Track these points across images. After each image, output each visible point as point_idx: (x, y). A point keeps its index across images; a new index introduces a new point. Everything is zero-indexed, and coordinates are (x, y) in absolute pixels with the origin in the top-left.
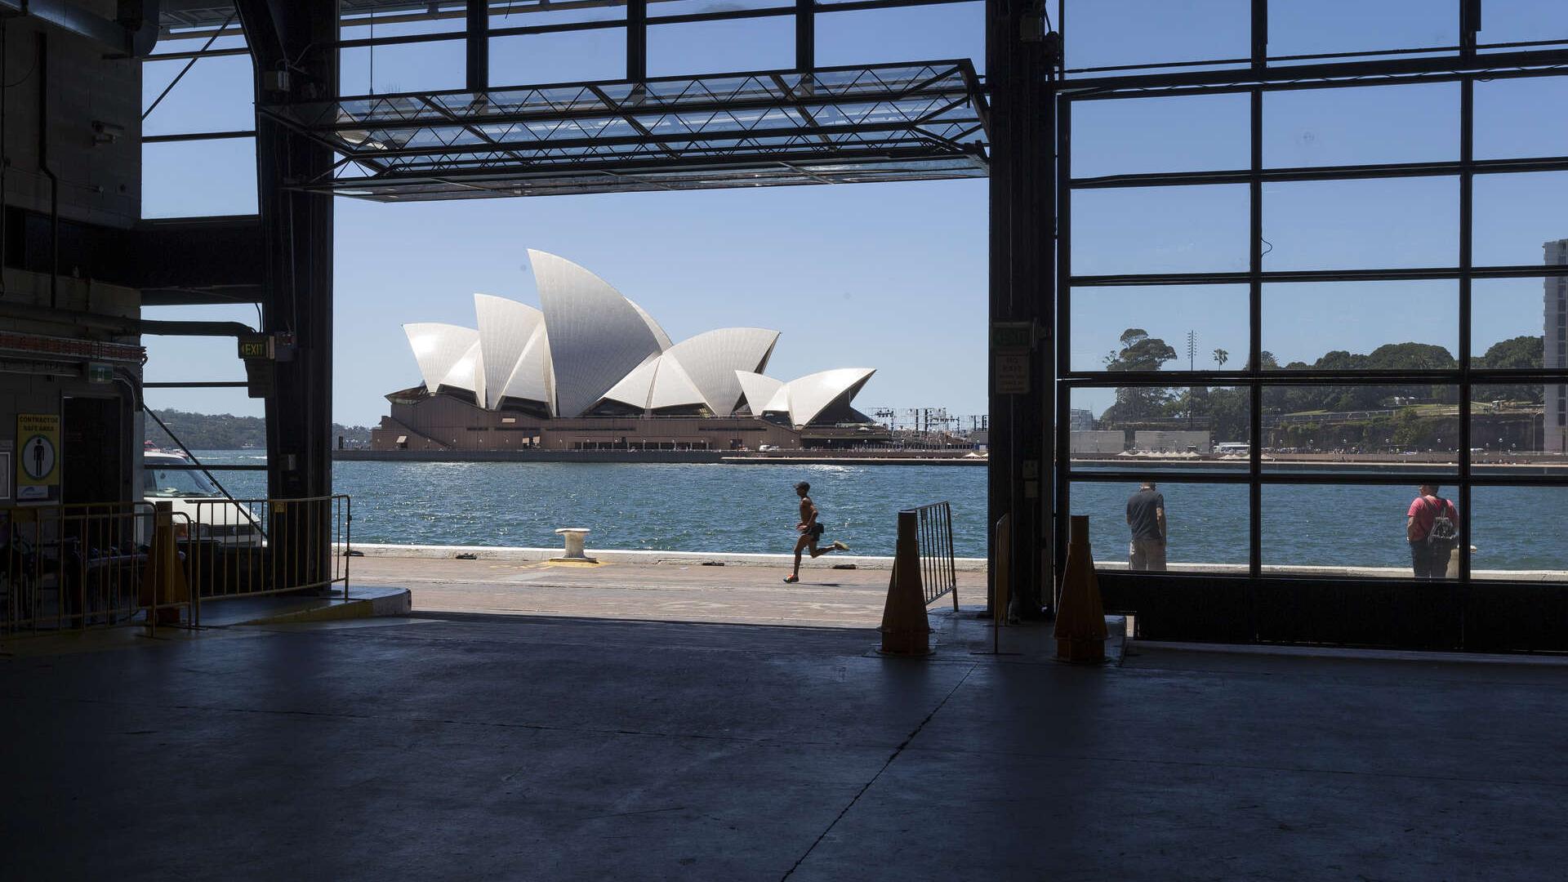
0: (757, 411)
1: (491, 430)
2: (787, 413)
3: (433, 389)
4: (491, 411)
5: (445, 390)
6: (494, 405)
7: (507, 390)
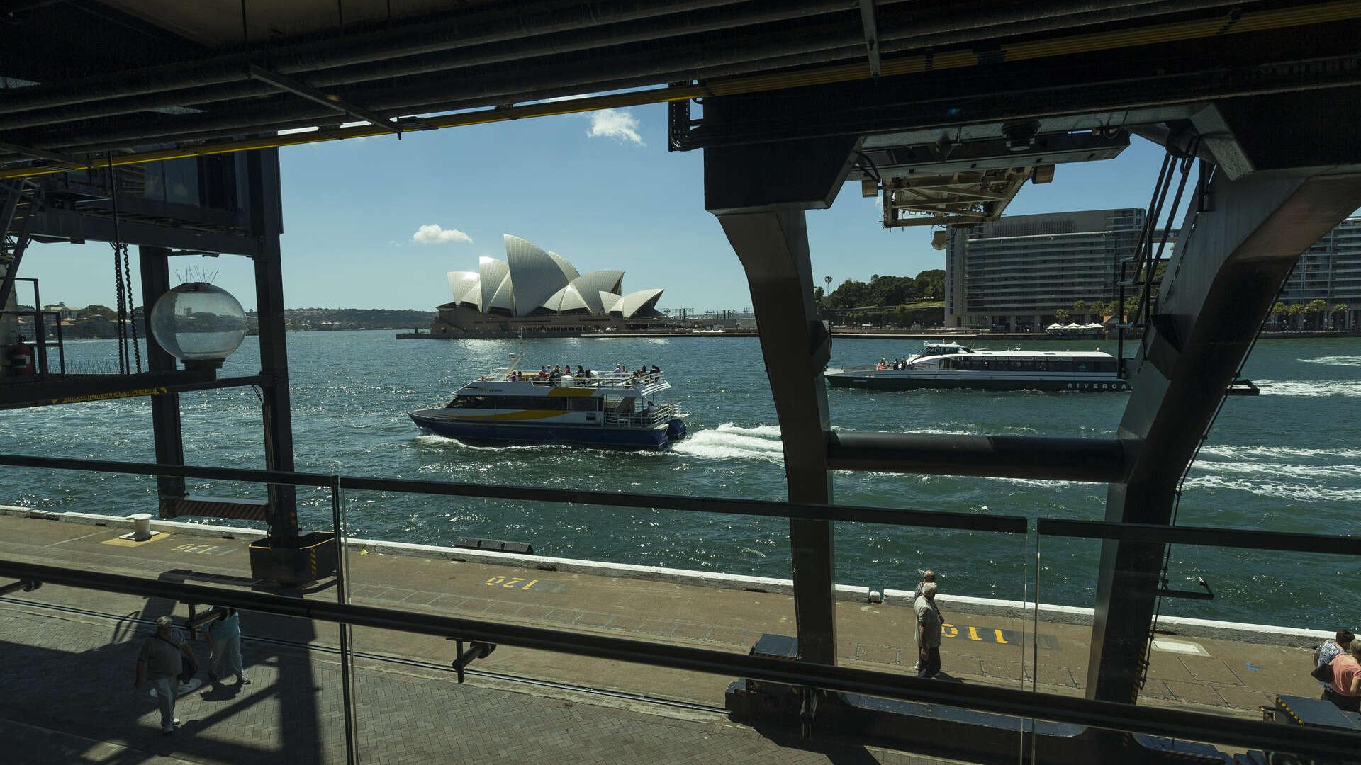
0: (607, 311)
1: (484, 323)
2: (621, 312)
3: (458, 303)
4: (485, 314)
5: (463, 303)
6: (486, 311)
7: (492, 303)
